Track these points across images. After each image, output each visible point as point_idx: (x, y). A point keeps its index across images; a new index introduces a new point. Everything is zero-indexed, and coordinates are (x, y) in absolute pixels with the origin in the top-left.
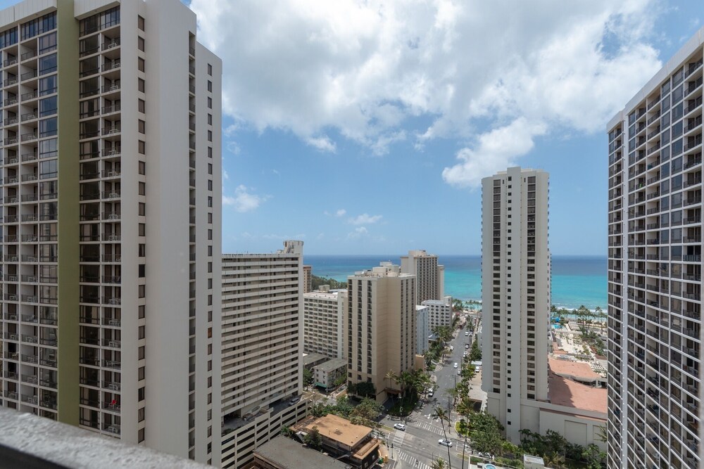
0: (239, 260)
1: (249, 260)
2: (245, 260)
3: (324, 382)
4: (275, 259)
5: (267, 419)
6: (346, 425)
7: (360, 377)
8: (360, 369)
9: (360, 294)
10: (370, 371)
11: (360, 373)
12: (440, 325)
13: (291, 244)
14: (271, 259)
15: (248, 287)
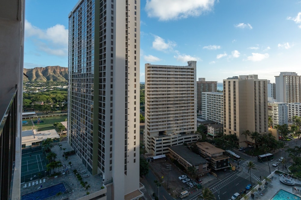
0: (165, 68)
1: (170, 68)
2: (168, 68)
3: (212, 133)
4: (182, 69)
5: (177, 138)
6: (212, 147)
7: (230, 132)
8: (230, 128)
9: (229, 88)
10: (235, 130)
11: (230, 130)
12: (295, 115)
13: (190, 62)
14: (180, 68)
15: (169, 79)
